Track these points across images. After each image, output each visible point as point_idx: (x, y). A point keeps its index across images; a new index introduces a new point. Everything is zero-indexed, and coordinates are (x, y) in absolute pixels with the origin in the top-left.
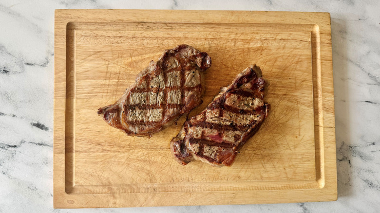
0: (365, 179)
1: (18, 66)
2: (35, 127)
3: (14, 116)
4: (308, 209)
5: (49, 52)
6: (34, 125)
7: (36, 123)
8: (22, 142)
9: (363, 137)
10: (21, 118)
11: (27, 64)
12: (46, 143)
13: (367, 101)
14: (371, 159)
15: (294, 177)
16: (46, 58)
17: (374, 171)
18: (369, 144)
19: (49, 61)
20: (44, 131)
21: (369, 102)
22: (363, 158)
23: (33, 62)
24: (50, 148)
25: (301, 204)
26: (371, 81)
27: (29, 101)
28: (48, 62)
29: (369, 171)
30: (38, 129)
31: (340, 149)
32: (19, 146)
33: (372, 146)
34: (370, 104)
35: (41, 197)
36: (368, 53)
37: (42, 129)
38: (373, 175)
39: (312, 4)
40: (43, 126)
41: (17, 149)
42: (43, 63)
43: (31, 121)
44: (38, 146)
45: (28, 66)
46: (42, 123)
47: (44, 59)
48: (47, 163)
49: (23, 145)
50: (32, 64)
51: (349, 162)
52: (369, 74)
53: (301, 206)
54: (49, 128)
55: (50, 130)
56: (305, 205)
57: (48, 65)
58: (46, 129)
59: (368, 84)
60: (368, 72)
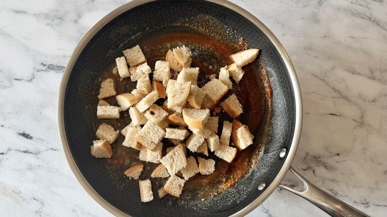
0: (330, 188)
1: (7, 82)
2: (21, 137)
3: (2, 126)
4: (273, 215)
5: (35, 68)
6: (20, 134)
7: (22, 132)
8: (9, 150)
9: (327, 148)
10: (9, 128)
11: (16, 79)
12: (31, 151)
13: (331, 114)
14: (336, 170)
16: (33, 74)
17: (338, 180)
18: (333, 155)
19: (35, 76)
20: (28, 140)
21: (334, 115)
22: (328, 168)
23: (21, 78)
24: (33, 155)
25: (266, 211)
26: (335, 95)
27: (16, 113)
28: (34, 78)
29: (334, 181)
30: (23, 138)
31: (305, 158)
32: (6, 153)
33: (336, 157)
35: (24, 200)
36: (333, 68)
37: (27, 138)
38: (338, 185)
39: (278, 23)
40: (28, 135)
41: (4, 156)
42: (29, 79)
43: (17, 131)
44: (23, 154)
45: (17, 81)
46: (27, 132)
47: (31, 75)
48: (30, 169)
49: (10, 152)
50: (20, 80)
51: (314, 172)
52: (333, 88)
53: (266, 212)
54: (34, 138)
55: (34, 139)
56: (270, 212)
57: (34, 80)
58: (31, 138)
59: (332, 97)
60: (333, 86)
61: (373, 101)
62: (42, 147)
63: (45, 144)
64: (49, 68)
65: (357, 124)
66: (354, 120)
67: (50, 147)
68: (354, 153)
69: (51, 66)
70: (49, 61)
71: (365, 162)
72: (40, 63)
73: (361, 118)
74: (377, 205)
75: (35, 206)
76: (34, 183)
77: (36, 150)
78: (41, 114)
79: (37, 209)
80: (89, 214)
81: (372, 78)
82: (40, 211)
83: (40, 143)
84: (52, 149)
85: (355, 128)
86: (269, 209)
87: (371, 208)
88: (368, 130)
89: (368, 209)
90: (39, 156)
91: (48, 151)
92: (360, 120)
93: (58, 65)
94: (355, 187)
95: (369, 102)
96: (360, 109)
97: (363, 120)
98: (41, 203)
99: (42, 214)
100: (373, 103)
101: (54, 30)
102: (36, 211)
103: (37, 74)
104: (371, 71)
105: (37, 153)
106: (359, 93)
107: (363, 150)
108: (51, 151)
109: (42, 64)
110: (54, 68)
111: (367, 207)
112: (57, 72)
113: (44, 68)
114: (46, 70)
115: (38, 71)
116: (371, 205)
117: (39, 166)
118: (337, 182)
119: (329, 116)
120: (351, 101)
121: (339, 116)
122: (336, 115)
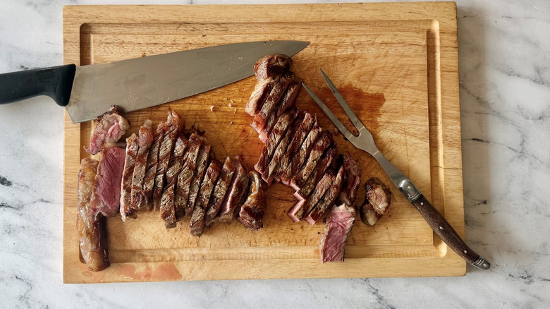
4: (385, 298)
9: (468, 192)
12: (9, 204)
13: (474, 139)
14: (481, 226)
15: (400, 240)
17: (485, 242)
18: (477, 202)
20: (5, 187)
21: (478, 140)
22: (469, 223)
24: (13, 210)
25: (374, 291)
29: (478, 243)
33: (482, 205)
34: (480, 142)
36: (478, 67)
37: (3, 184)
38: (485, 249)
40: (4, 179)
48: (10, 232)
52: (478, 99)
53: (374, 293)
54: (13, 183)
55: (14, 185)
56: (380, 293)
58: (9, 184)
59: (476, 113)
60: (477, 96)
61: (540, 118)
62: (26, 198)
63: (31, 192)
65: (515, 154)
66: (510, 148)
67: (39, 197)
68: (510, 200)
70: (32, 63)
71: (527, 213)
72: (18, 66)
73: (522, 144)
74: (545, 280)
75: (18, 289)
76: (15, 253)
77: (17, 203)
78: (23, 145)
79: (23, 295)
80: (101, 299)
81: (539, 81)
82: (27, 296)
83: (24, 191)
84: (42, 200)
85: (512, 160)
86: (378, 288)
87: (535, 284)
88: (531, 164)
89: (532, 285)
90: (22, 211)
91: (35, 204)
92: (519, 149)
94: (511, 251)
95: (533, 119)
96: (520, 131)
97: (524, 148)
98: (28, 284)
99: (29, 301)
100: (541, 121)
101: (39, 12)
102: (21, 297)
104: (538, 70)
105: (18, 208)
106: (518, 106)
107: (523, 194)
108: (41, 204)
109: (22, 67)
111: (529, 283)
116: (535, 280)
117: (24, 227)
118: (484, 245)
119: (471, 142)
120: (506, 119)
121: (488, 142)
122: (482, 141)
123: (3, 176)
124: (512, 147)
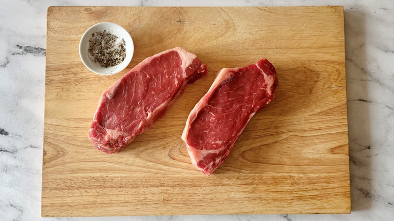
0: (359, 188)
5: (9, 51)
9: (356, 140)
12: (6, 149)
13: (360, 100)
14: (366, 165)
16: (7, 58)
18: (363, 148)
20: (4, 136)
21: (363, 101)
22: (357, 163)
24: (9, 154)
26: (365, 77)
28: (8, 62)
29: (364, 178)
33: (367, 150)
36: (362, 45)
37: (2, 134)
38: (369, 184)
40: (3, 130)
42: (3, 64)
47: (5, 60)
48: (6, 171)
52: (363, 69)
53: (285, 217)
54: (9, 133)
55: (10, 135)
56: (289, 217)
57: (8, 65)
58: (6, 134)
59: (361, 80)
60: (362, 67)
62: (19, 144)
63: (23, 140)
64: (25, 50)
65: (391, 111)
66: (387, 107)
67: (29, 144)
68: (388, 146)
69: (27, 49)
70: (25, 43)
72: (15, 45)
75: (12, 214)
76: (10, 187)
77: (12, 148)
78: (17, 105)
79: (15, 218)
82: (19, 219)
83: (17, 139)
84: (32, 146)
85: (389, 116)
90: (16, 155)
91: (26, 149)
93: (37, 47)
94: (390, 185)
98: (20, 210)
101: (31, 5)
102: (14, 220)
103: (12, 58)
105: (13, 152)
108: (30, 148)
109: (18, 46)
110: (32, 50)
112: (35, 56)
113: (20, 51)
114: (23, 53)
115: (14, 54)
117: (17, 167)
118: (368, 180)
119: (358, 102)
120: (384, 85)
121: (370, 102)
122: (366, 101)
123: (2, 128)
124: (389, 106)
